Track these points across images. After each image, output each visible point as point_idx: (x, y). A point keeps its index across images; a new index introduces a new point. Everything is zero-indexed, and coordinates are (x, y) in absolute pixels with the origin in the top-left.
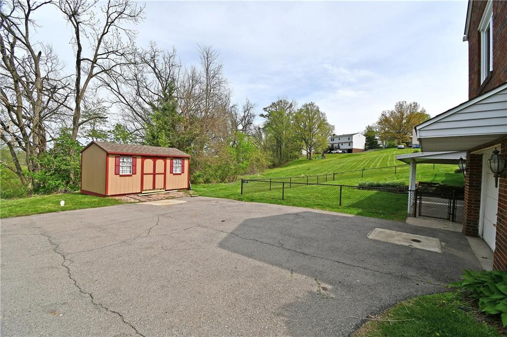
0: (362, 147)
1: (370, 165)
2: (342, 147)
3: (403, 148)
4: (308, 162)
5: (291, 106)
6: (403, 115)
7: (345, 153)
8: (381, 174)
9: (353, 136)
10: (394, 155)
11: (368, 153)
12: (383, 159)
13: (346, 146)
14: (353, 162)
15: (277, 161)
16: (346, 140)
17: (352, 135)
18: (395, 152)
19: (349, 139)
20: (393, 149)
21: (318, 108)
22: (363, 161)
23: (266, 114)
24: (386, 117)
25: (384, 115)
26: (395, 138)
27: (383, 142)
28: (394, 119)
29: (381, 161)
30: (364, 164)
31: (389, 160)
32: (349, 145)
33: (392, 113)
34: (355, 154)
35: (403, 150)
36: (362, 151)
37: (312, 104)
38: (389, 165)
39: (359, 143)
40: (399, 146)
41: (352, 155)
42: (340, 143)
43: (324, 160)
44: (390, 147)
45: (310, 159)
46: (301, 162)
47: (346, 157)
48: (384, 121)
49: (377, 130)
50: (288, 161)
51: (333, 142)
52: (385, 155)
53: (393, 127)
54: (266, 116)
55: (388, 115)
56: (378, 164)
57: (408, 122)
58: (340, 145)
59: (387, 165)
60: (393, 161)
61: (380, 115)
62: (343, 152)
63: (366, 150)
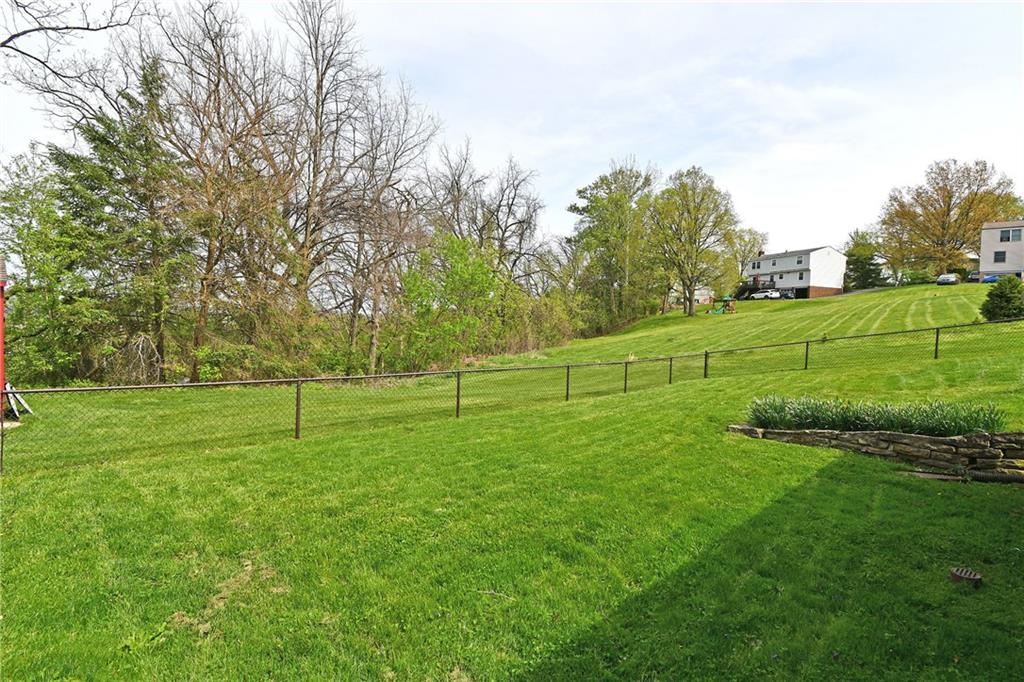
0: (837, 282)
1: (850, 328)
2: (780, 284)
3: (953, 283)
4: (685, 322)
5: (647, 181)
6: (950, 198)
7: (788, 298)
8: (879, 355)
9: (811, 254)
10: (926, 300)
11: (850, 297)
12: (894, 311)
13: (793, 282)
14: (802, 319)
15: (603, 319)
16: (792, 264)
17: (807, 252)
18: (928, 292)
19: (799, 262)
20: (923, 287)
21: (711, 181)
22: (831, 316)
23: (585, 205)
24: (902, 205)
25: (895, 199)
26: (930, 258)
27: (895, 272)
28: (924, 208)
29: (885, 315)
30: (832, 324)
31: (912, 312)
32: (801, 278)
33: (919, 195)
34: (814, 300)
35: (953, 287)
36: (837, 292)
37: (694, 173)
38: (910, 328)
39: (828, 272)
40: (942, 277)
41: (807, 302)
42: (776, 273)
43: (728, 317)
44: (915, 284)
45: (690, 315)
46: (667, 322)
47: (789, 307)
48: (899, 215)
49: (880, 240)
50: (634, 319)
51: (756, 271)
52: (899, 300)
53: (925, 230)
54: (584, 209)
55: (907, 199)
56: (876, 326)
57: (964, 214)
58: (776, 278)
59: (903, 324)
60: (923, 314)
61: (886, 199)
62: (783, 296)
63: (846, 290)
